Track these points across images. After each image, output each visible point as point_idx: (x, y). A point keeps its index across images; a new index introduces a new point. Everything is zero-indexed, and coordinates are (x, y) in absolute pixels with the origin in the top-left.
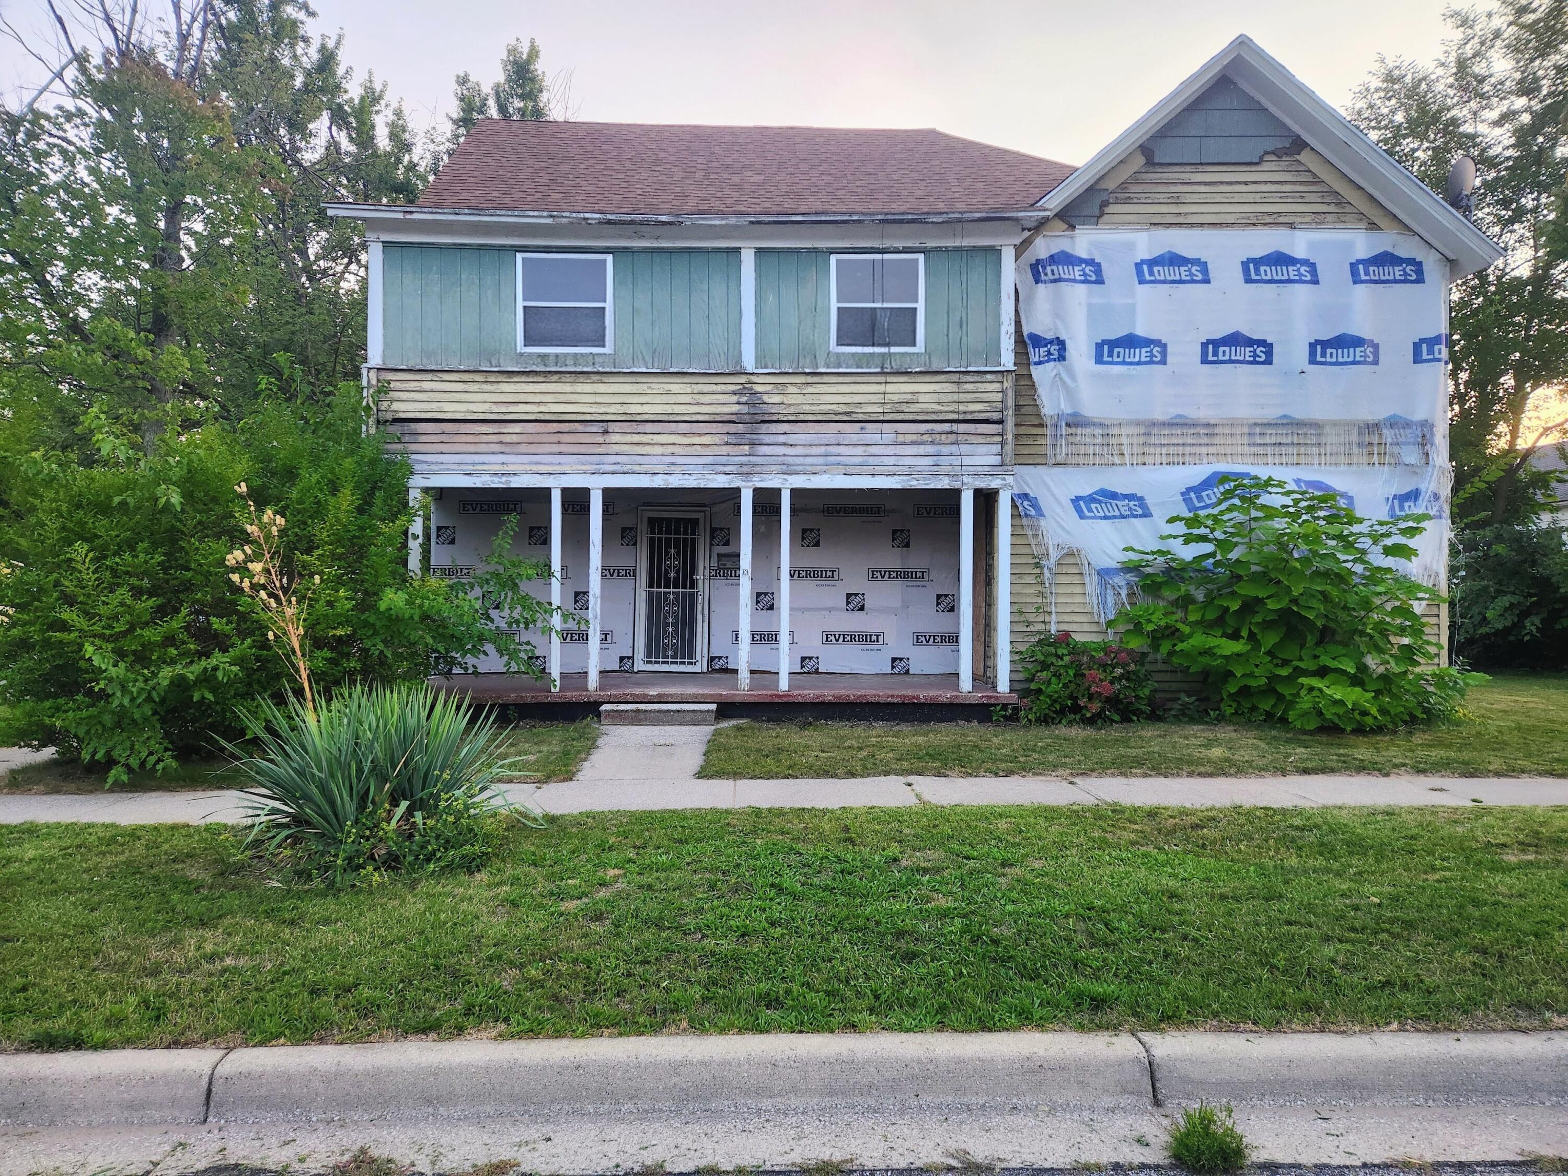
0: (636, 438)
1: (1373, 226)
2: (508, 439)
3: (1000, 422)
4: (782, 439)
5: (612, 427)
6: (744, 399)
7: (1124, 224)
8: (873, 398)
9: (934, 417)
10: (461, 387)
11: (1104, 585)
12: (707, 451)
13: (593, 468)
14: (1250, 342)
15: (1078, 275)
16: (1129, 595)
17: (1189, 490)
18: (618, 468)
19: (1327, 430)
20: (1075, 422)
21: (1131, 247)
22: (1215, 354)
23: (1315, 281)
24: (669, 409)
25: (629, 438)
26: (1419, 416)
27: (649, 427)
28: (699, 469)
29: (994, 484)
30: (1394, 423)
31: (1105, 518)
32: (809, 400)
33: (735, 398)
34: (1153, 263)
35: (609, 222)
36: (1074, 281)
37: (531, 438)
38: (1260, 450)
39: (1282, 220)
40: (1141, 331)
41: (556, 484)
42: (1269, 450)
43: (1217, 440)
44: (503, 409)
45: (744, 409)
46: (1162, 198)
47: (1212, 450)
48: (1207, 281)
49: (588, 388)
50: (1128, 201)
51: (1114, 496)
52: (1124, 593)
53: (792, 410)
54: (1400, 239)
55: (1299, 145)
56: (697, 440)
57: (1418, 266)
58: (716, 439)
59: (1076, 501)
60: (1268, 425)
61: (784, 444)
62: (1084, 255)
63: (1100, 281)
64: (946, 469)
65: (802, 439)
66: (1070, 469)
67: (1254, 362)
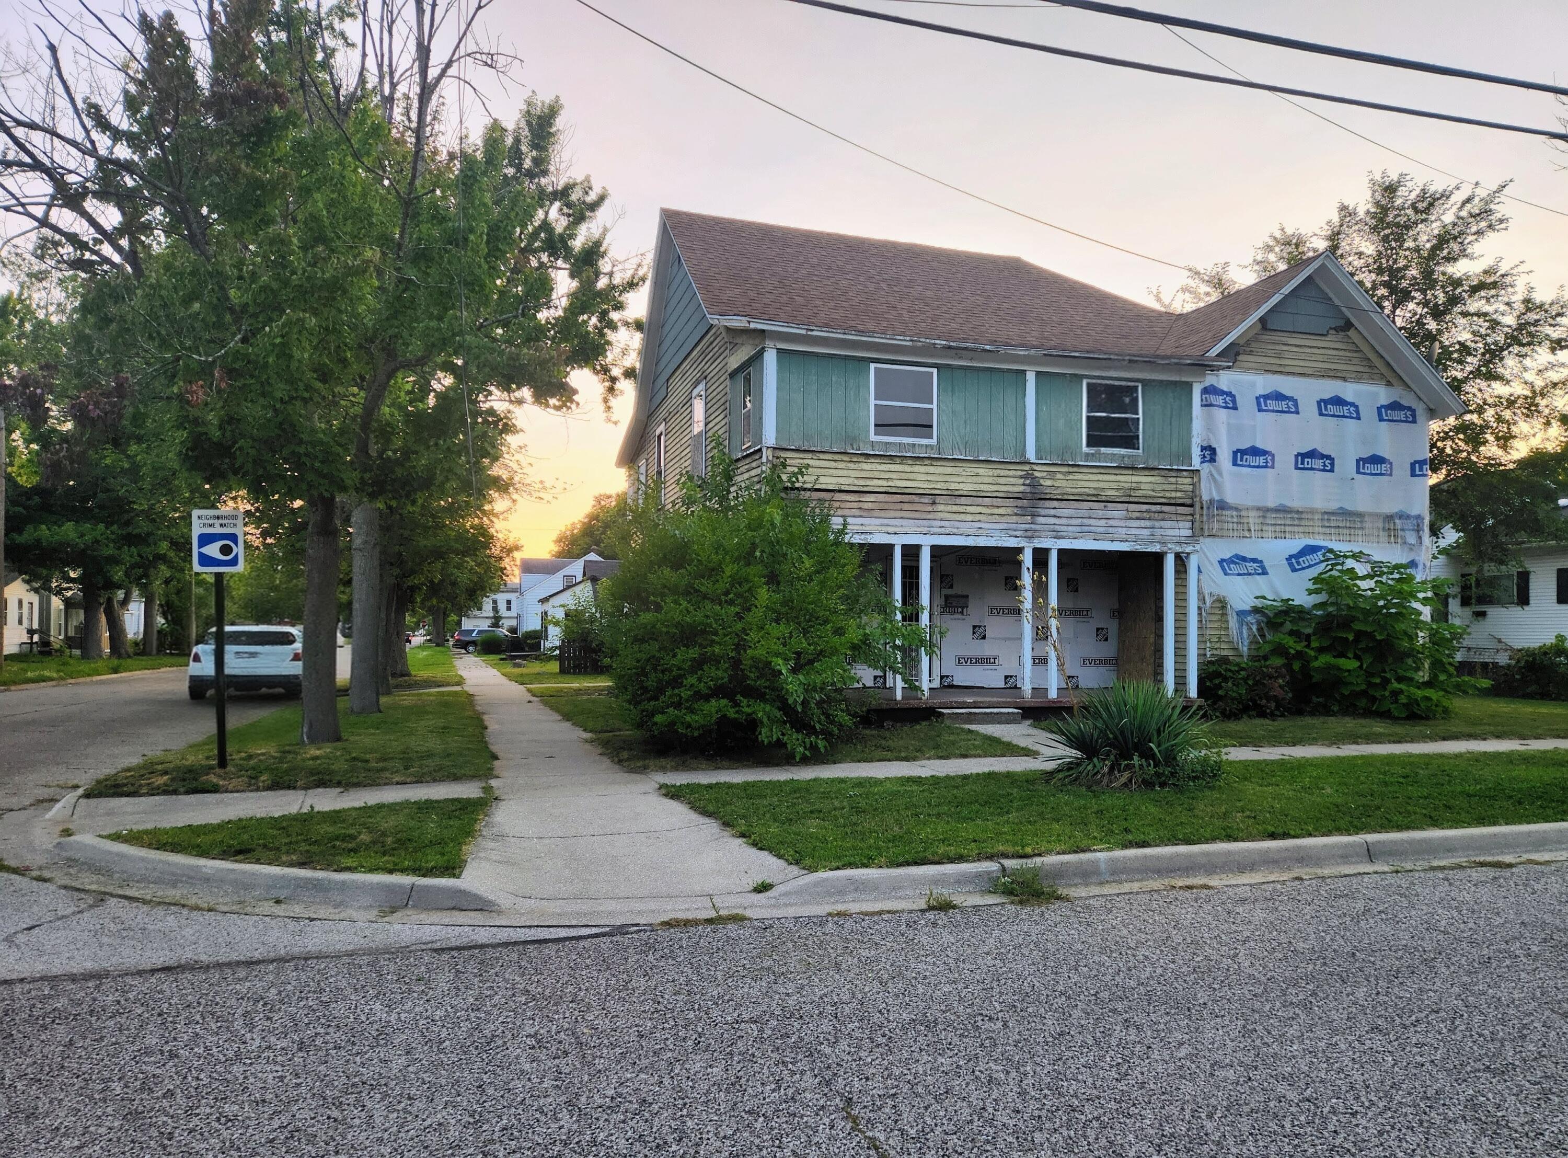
0: (955, 508)
1: (1389, 384)
2: (866, 506)
3: (1191, 506)
4: (1052, 512)
5: (938, 499)
6: (1028, 482)
7: (1249, 369)
8: (1113, 485)
9: (1151, 501)
10: (832, 464)
11: (1241, 623)
12: (1003, 519)
13: (925, 530)
14: (1323, 456)
15: (1221, 402)
16: (1258, 630)
17: (1291, 557)
18: (942, 530)
19: (1366, 519)
20: (1222, 506)
21: (1253, 385)
22: (1303, 463)
23: (1358, 418)
24: (977, 487)
25: (949, 508)
26: (1414, 512)
27: (963, 500)
28: (997, 533)
29: (1188, 549)
30: (1402, 516)
31: (1239, 575)
32: (1070, 484)
33: (1021, 481)
34: (1266, 397)
35: (950, 347)
36: (1219, 406)
37: (882, 506)
38: (1328, 531)
39: (1339, 374)
40: (1259, 445)
41: (898, 542)
42: (1333, 531)
43: (1303, 523)
44: (862, 482)
45: (1028, 489)
46: (1270, 353)
47: (1301, 529)
48: (1297, 413)
49: (923, 469)
50: (1251, 353)
51: (1244, 559)
52: (1254, 628)
53: (1058, 492)
54: (1404, 393)
55: (1348, 325)
56: (996, 511)
57: (1413, 411)
58: (1009, 511)
59: (1221, 562)
60: (1333, 514)
61: (1055, 516)
62: (1225, 389)
63: (1235, 408)
64: (1158, 538)
65: (1066, 512)
66: (1217, 540)
67: (1324, 470)
